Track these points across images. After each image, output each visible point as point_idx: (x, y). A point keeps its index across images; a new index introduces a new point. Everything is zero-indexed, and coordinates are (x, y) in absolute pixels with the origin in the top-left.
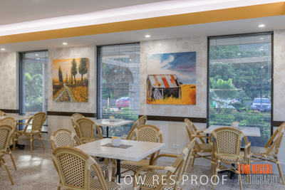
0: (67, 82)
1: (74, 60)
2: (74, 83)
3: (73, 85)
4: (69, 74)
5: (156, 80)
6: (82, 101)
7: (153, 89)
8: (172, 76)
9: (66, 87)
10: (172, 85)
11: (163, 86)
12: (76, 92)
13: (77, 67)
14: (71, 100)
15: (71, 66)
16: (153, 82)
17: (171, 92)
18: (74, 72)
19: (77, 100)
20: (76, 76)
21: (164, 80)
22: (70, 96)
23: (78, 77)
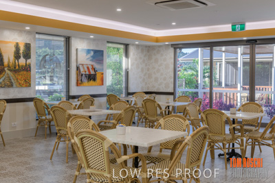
0: (9, 66)
1: (17, 44)
2: (17, 68)
3: (16, 70)
4: (12, 58)
5: (84, 68)
6: (26, 86)
7: (82, 75)
8: (92, 66)
9: (8, 72)
10: (92, 72)
11: (87, 73)
12: (19, 77)
13: (21, 52)
14: (14, 85)
15: (14, 49)
16: (82, 70)
17: (92, 78)
18: (17, 56)
19: (21, 85)
20: (20, 60)
21: (88, 68)
22: (13, 81)
23: (22, 61)
